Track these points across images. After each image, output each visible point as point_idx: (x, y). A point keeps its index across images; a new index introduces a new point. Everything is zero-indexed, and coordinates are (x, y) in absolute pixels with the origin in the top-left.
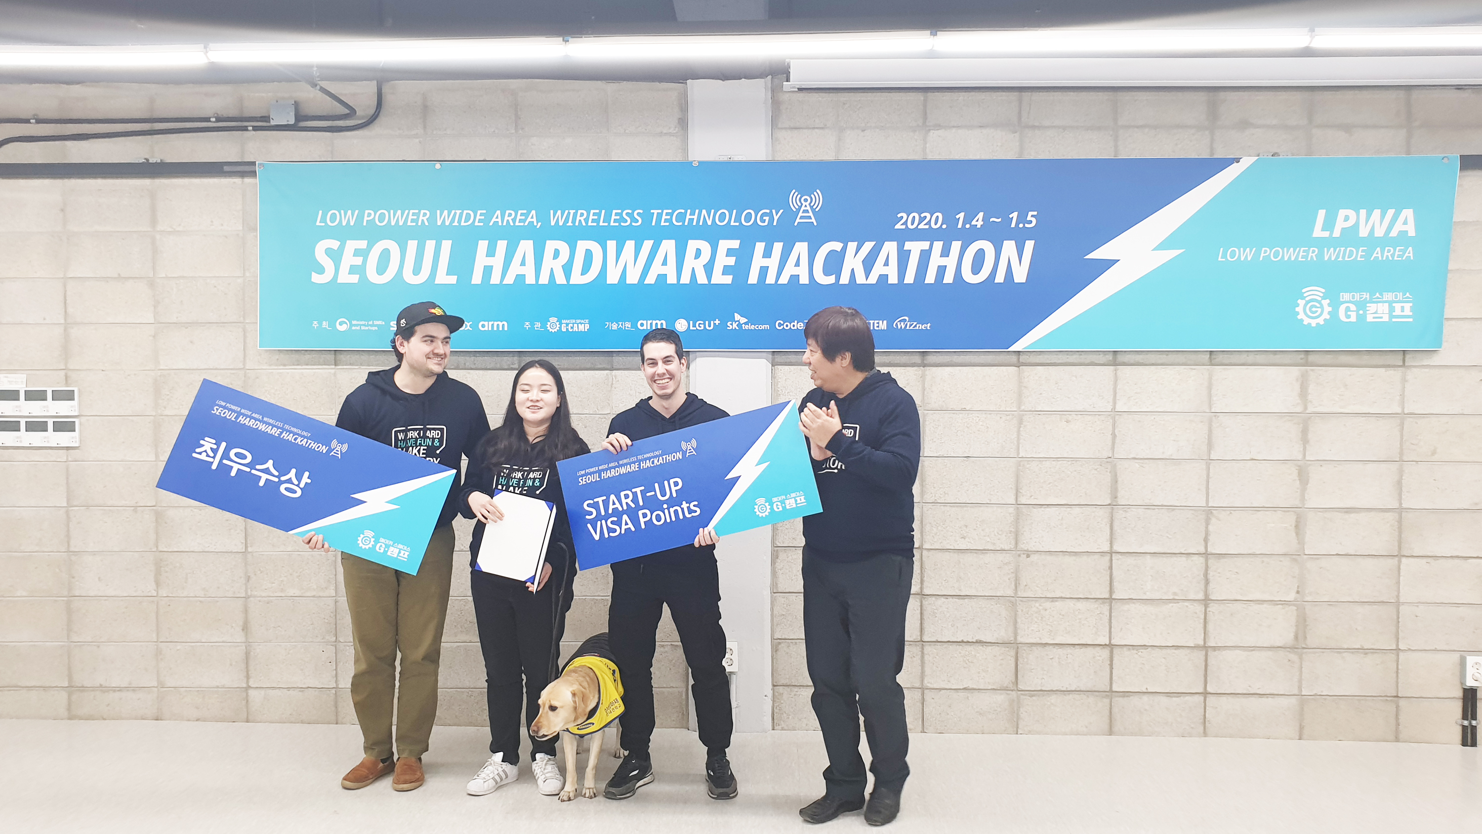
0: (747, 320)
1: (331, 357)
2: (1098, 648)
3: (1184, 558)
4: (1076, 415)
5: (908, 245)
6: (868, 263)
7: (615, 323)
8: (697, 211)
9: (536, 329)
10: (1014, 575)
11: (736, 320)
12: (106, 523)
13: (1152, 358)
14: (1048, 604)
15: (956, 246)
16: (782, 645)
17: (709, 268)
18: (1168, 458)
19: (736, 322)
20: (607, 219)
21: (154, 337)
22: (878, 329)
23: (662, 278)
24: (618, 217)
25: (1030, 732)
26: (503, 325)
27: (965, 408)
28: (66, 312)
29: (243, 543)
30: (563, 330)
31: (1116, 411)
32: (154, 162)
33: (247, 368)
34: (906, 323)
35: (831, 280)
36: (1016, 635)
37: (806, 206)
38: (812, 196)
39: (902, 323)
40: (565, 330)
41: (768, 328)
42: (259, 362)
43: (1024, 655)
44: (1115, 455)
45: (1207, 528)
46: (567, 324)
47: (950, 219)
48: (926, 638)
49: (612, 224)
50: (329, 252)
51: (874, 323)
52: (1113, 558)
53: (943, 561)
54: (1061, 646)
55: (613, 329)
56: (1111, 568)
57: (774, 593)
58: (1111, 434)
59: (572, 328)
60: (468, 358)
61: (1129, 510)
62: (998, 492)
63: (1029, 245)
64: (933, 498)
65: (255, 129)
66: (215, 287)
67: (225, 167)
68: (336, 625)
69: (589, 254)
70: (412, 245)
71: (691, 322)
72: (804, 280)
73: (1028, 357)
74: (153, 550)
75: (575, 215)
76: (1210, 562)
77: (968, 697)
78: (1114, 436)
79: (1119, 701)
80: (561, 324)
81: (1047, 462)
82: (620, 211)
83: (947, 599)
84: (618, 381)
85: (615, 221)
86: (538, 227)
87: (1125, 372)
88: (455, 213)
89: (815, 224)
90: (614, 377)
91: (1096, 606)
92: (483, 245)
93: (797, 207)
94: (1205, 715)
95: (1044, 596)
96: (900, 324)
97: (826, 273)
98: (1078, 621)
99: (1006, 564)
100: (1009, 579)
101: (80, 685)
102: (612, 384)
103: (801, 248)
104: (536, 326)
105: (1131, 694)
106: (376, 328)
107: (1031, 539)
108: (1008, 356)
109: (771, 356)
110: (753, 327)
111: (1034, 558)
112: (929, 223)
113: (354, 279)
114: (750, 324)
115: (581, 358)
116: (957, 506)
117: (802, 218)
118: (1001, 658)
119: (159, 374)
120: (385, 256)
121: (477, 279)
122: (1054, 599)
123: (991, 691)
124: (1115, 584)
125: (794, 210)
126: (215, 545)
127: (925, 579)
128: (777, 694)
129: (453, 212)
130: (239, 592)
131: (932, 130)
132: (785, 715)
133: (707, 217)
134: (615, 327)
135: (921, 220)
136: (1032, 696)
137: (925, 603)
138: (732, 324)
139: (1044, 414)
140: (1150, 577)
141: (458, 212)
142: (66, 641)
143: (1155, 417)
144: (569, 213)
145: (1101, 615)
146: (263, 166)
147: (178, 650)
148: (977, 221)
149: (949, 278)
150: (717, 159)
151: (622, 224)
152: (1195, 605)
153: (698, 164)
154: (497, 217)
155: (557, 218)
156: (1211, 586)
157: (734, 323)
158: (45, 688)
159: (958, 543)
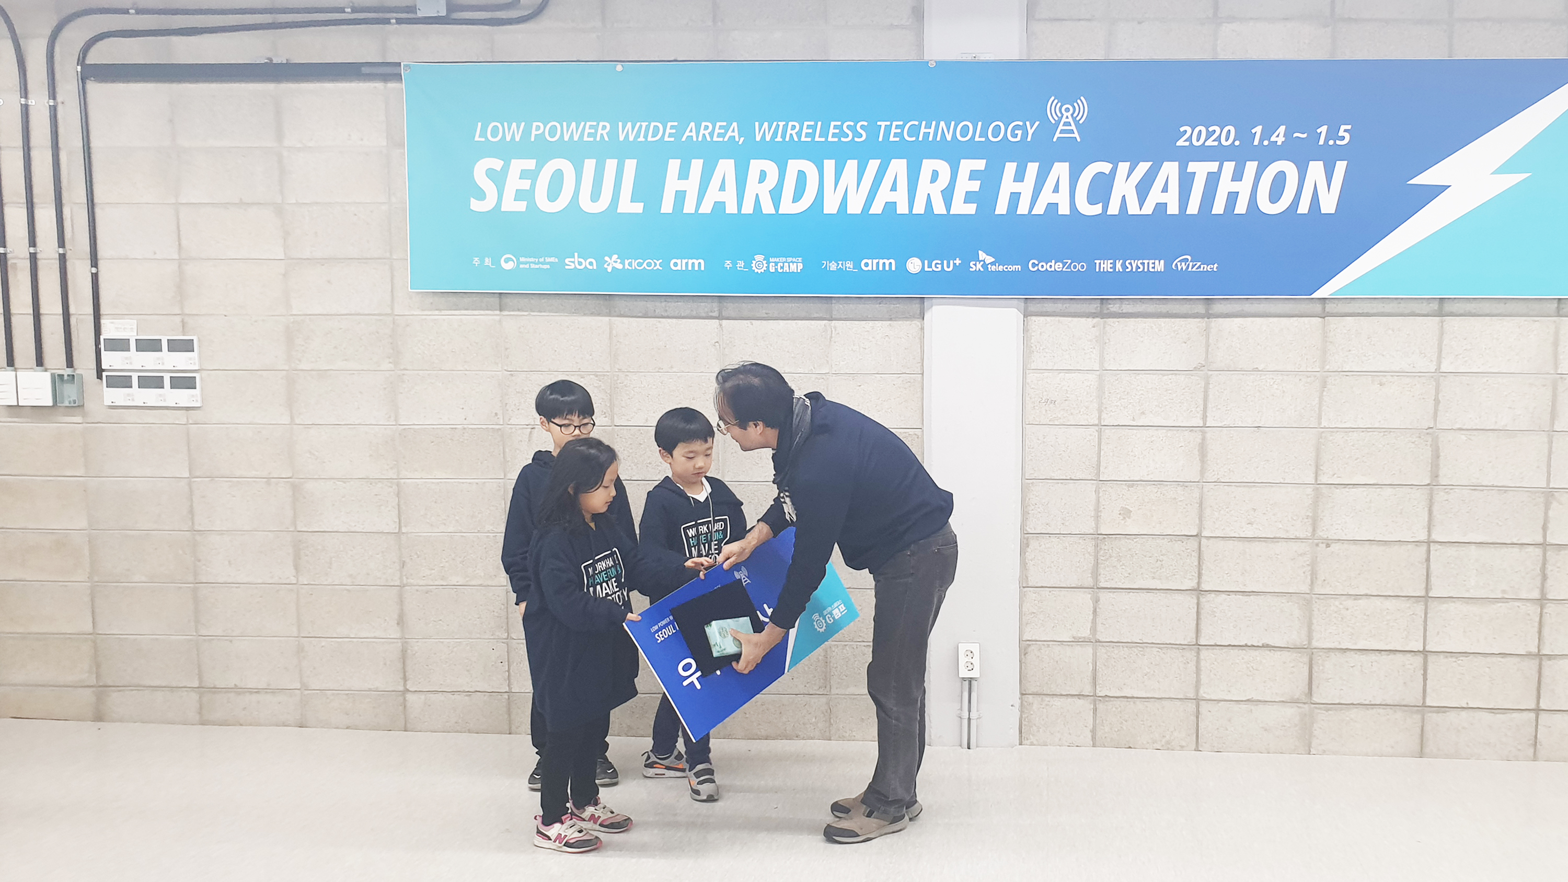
0: (993, 260)
1: (496, 300)
2: (1409, 655)
3: (1516, 550)
4: (1392, 376)
5: (1192, 167)
6: (1143, 190)
7: (833, 262)
8: (934, 123)
9: (738, 269)
10: (1309, 568)
11: (980, 259)
12: (234, 497)
13: (1486, 307)
14: (1350, 603)
15: (1251, 167)
16: (1033, 647)
17: (948, 195)
18: (1501, 429)
19: (980, 261)
20: (824, 133)
21: (284, 275)
22: (1153, 270)
23: (890, 206)
24: (837, 131)
25: (1324, 752)
26: (698, 263)
27: (1257, 368)
28: (180, 245)
29: (395, 522)
30: (771, 271)
31: (1441, 371)
32: (279, 62)
33: (396, 314)
34: (1187, 263)
35: (1097, 209)
36: (1310, 638)
37: (1067, 117)
38: (1075, 104)
39: (1183, 264)
40: (774, 271)
41: (1020, 270)
42: (410, 307)
43: (1320, 662)
44: (1438, 425)
45: (1546, 514)
46: (776, 264)
47: (1244, 134)
48: (1202, 642)
49: (830, 139)
50: (490, 173)
51: (1148, 263)
52: (1431, 549)
53: (1225, 551)
54: (1365, 652)
55: (831, 269)
56: (1428, 560)
57: (1024, 587)
58: (1434, 400)
59: (782, 268)
60: (658, 304)
61: (1451, 491)
62: (1293, 469)
63: (1341, 167)
64: (1216, 476)
65: (400, 21)
66: (355, 215)
67: (363, 69)
68: (507, 618)
69: (802, 176)
70: (590, 165)
71: (926, 262)
72: (1064, 210)
73: (1335, 305)
74: (291, 530)
75: (785, 127)
76: (1549, 553)
77: (1251, 710)
78: (1437, 402)
79: (1433, 717)
80: (768, 263)
81: (1355, 433)
82: (839, 123)
83: (1229, 595)
84: (838, 333)
85: (834, 135)
86: (740, 143)
87: (1452, 323)
88: (641, 126)
89: (1079, 140)
90: (833, 329)
91: (1408, 605)
92: (674, 165)
93: (1056, 119)
94: (1536, 737)
95: (1346, 593)
96: (1181, 264)
97: (1091, 201)
98: (1385, 623)
99: (1301, 555)
100: (1304, 573)
101: (212, 686)
102: (831, 337)
103: (1061, 170)
104: (738, 265)
105: (1447, 709)
106: (548, 266)
107: (1332, 525)
108: (1311, 305)
109: (1023, 304)
110: (1001, 268)
111: (1335, 547)
112: (1218, 139)
113: (521, 206)
114: (997, 264)
115: (793, 305)
116: (1244, 486)
117: (1062, 132)
118: (1292, 665)
119: (292, 320)
120: (557, 178)
121: (667, 207)
122: (1357, 597)
123: (1280, 703)
124: (1432, 579)
125: (1053, 122)
126: (363, 525)
127: (1203, 572)
128: (1026, 704)
129: (638, 124)
130: (392, 580)
131: (1224, 22)
132: (1035, 728)
133: (946, 131)
134: (833, 266)
135: (1210, 134)
136: (1327, 710)
137: (1202, 600)
138: (975, 265)
139: (1353, 375)
140: (1475, 571)
141: (644, 124)
142: (195, 634)
143: (1487, 378)
144: (778, 126)
145: (1414, 616)
146: (410, 68)
147: (323, 646)
148: (1278, 136)
149: (1241, 207)
150: (959, 58)
151: (843, 139)
152: (1528, 604)
153: (935, 64)
154: (690, 131)
155: (763, 132)
156: (1549, 582)
157: (978, 263)
158: (172, 688)
159: (1244, 529)
